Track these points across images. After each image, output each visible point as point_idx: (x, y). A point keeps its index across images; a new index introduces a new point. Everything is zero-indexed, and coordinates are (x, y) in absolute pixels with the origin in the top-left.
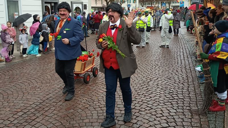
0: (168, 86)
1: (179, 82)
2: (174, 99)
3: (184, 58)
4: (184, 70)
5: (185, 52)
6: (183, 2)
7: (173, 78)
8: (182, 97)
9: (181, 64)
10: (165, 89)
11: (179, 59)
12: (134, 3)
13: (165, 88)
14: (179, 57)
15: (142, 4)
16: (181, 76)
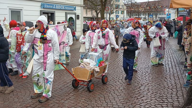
0: (158, 91)
1: (168, 88)
2: (164, 102)
3: (172, 66)
4: (172, 78)
6: (170, 14)
7: (163, 84)
8: (171, 101)
9: (170, 72)
10: (155, 93)
12: (122, 14)
15: (130, 15)
16: (170, 82)
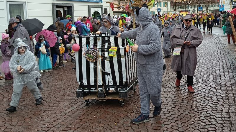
2: (212, 124)
5: (225, 65)
6: (223, 6)
8: (221, 122)
9: (221, 80)
11: (218, 74)
13: (201, 110)
14: (217, 72)
15: (175, 8)
16: (220, 94)
